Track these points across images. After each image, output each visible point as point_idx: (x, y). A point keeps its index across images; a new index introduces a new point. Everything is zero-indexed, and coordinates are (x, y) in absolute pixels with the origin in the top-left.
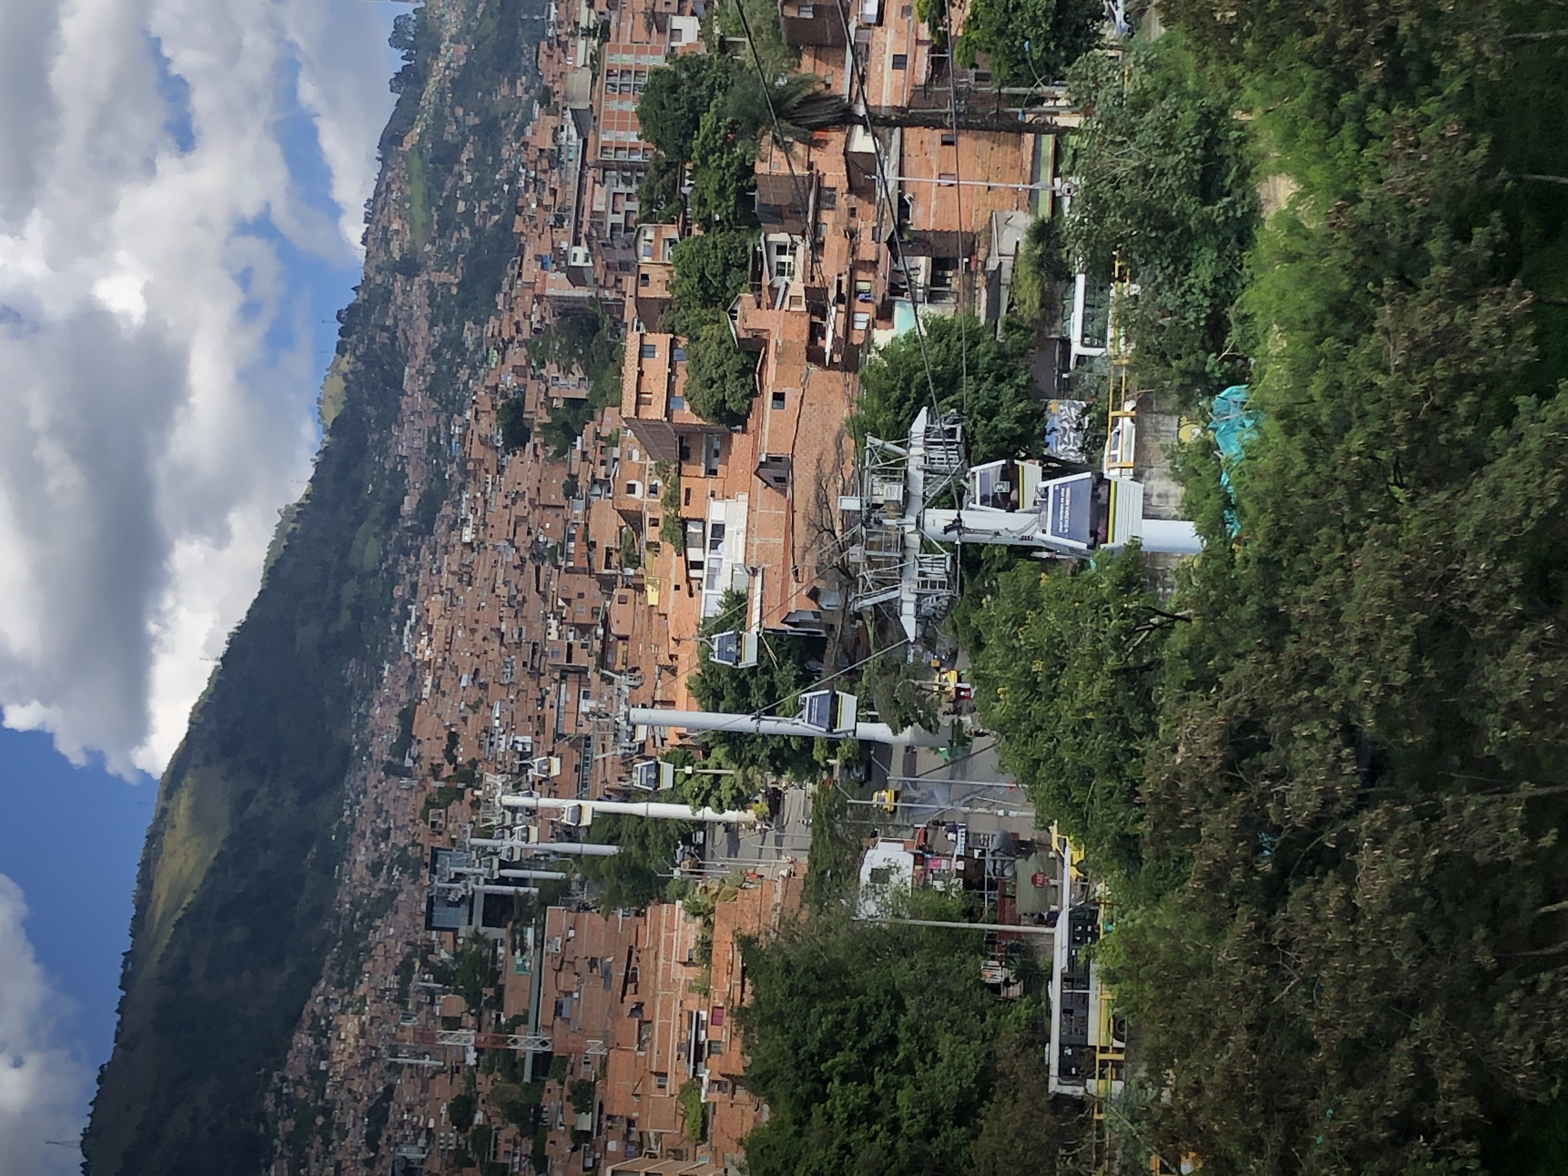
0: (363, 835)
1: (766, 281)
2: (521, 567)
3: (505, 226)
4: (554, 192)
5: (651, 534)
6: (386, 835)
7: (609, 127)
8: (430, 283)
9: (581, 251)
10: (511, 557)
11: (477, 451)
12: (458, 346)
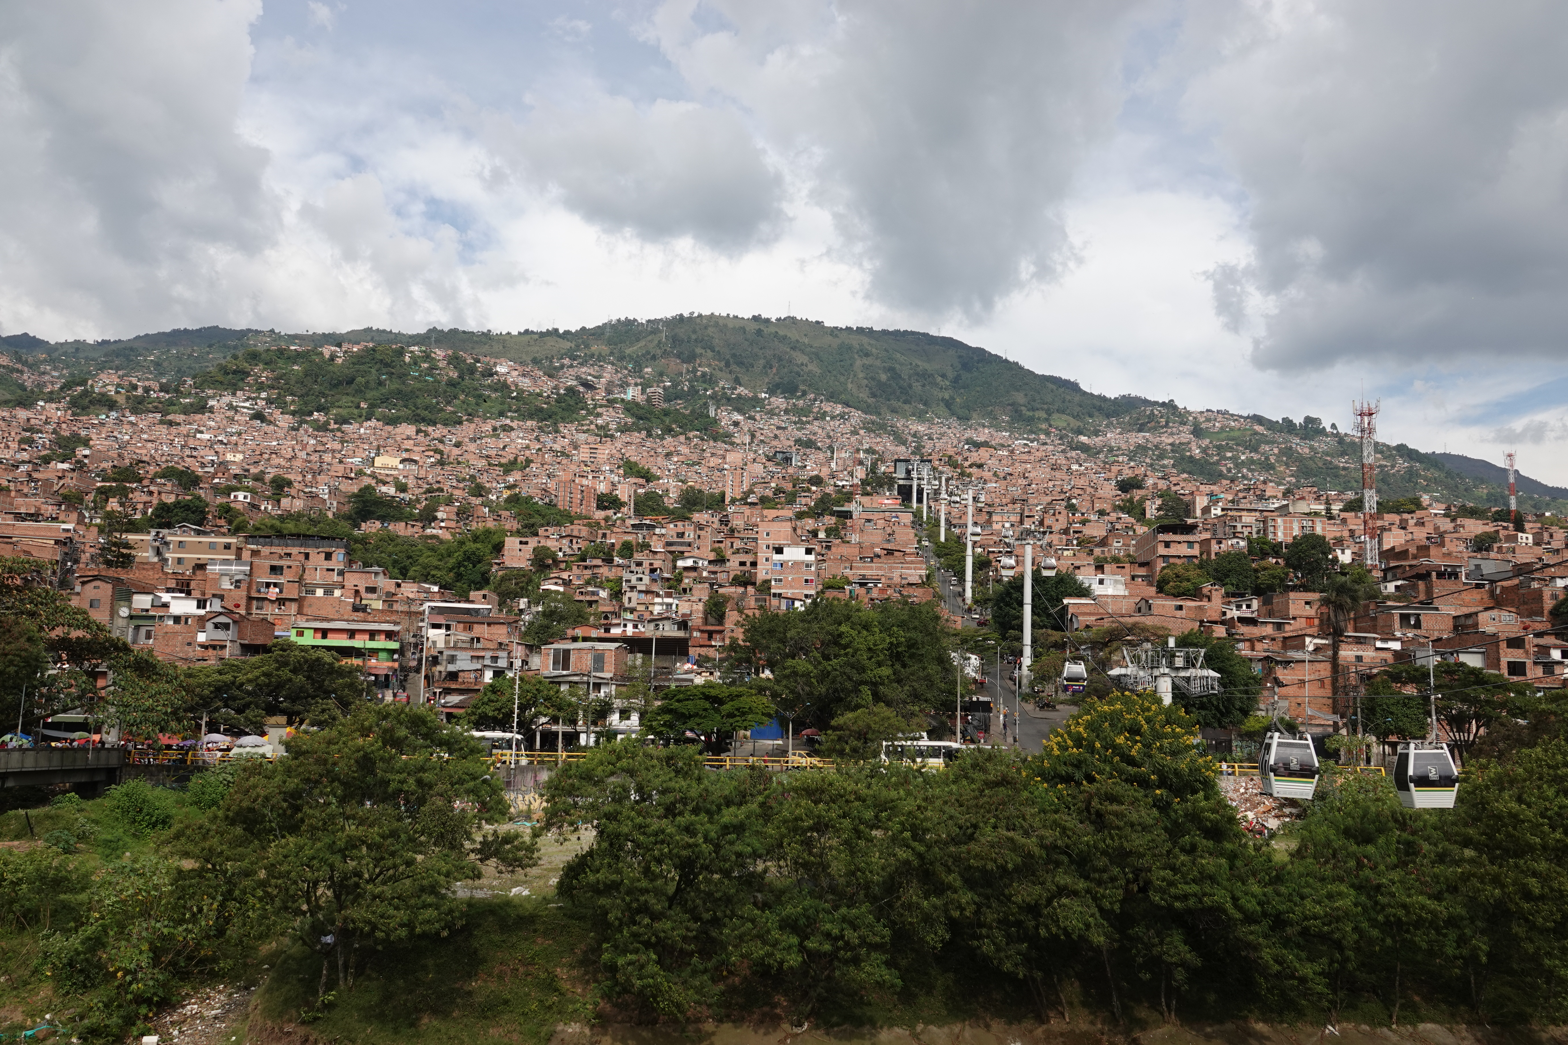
0: (930, 428)
1: (1233, 600)
2: (1062, 492)
3: (1221, 475)
4: (1245, 498)
5: (1097, 551)
6: (930, 439)
7: (1285, 522)
8: (1189, 443)
9: (1219, 512)
10: (1067, 487)
11: (1115, 469)
12: (1161, 457)
